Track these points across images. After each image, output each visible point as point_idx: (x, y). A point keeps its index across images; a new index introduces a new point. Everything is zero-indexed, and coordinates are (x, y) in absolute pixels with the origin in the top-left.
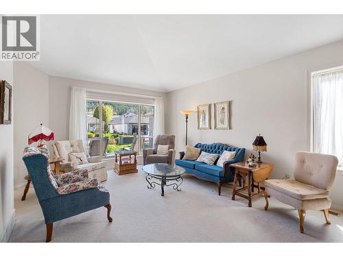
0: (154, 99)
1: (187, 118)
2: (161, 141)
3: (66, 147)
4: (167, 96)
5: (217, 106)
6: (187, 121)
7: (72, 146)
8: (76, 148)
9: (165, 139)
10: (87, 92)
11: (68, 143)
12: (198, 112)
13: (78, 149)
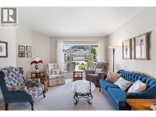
0: (98, 41)
1: (114, 51)
2: (99, 66)
3: (51, 66)
4: (107, 38)
5: (137, 39)
6: (114, 53)
7: (54, 66)
8: (56, 67)
9: (101, 65)
10: (63, 42)
11: (52, 64)
12: (123, 46)
13: (56, 68)
